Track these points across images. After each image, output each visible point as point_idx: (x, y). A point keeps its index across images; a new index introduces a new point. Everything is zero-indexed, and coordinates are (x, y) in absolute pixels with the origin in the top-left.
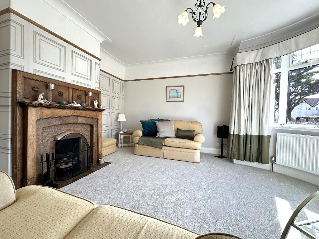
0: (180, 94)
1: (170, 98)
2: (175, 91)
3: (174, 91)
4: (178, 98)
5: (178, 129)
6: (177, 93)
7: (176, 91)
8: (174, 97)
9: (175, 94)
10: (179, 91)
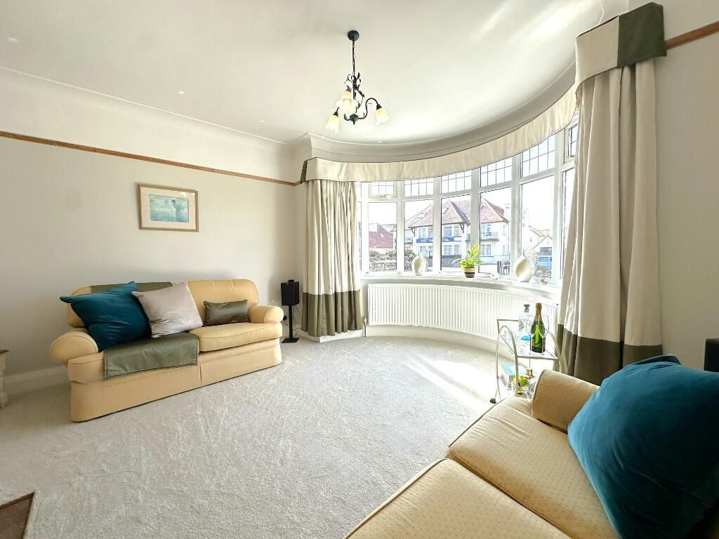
0: (186, 210)
1: (155, 217)
2: (170, 203)
3: (166, 202)
4: (180, 220)
5: (206, 304)
6: (178, 208)
7: (174, 201)
8: (170, 219)
9: (172, 210)
10: (184, 204)
